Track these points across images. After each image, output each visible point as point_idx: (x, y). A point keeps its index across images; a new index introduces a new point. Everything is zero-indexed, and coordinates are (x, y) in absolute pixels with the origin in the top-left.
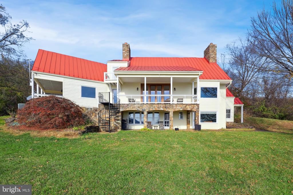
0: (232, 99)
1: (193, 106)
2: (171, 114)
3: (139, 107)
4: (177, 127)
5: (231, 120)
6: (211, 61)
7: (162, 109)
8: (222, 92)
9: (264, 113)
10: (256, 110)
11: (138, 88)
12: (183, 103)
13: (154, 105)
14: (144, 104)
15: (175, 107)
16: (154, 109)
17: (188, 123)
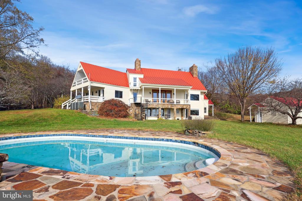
0: (207, 101)
1: (187, 105)
2: (175, 110)
3: (156, 106)
4: (178, 118)
5: (207, 114)
6: (194, 76)
7: (170, 107)
8: (201, 97)
9: (228, 109)
10: (223, 107)
11: (150, 92)
12: (181, 104)
13: (165, 105)
14: (159, 104)
15: (177, 106)
16: (165, 107)
17: (182, 116)
